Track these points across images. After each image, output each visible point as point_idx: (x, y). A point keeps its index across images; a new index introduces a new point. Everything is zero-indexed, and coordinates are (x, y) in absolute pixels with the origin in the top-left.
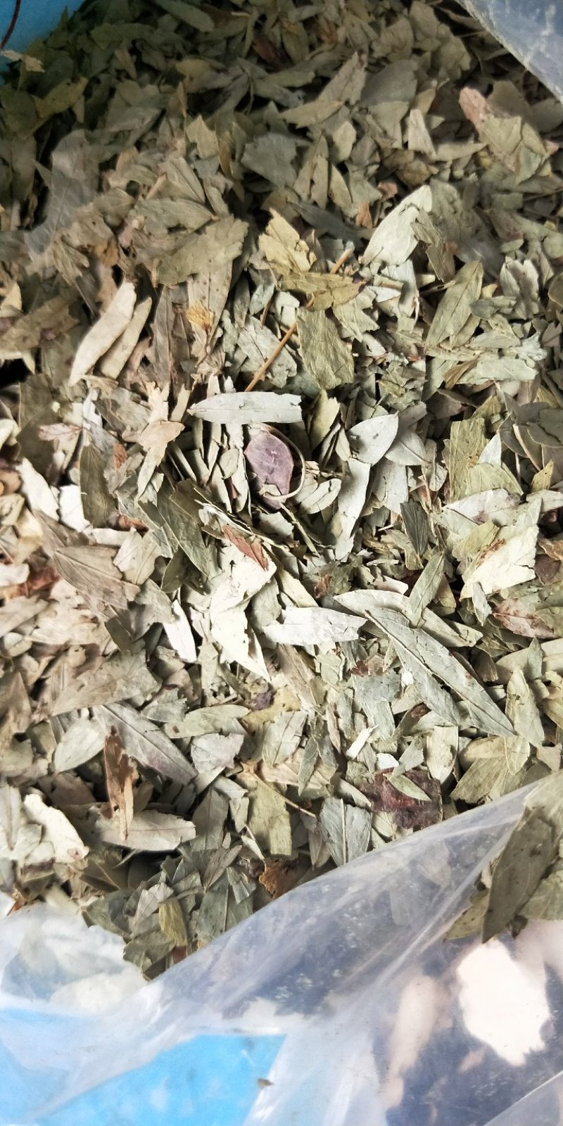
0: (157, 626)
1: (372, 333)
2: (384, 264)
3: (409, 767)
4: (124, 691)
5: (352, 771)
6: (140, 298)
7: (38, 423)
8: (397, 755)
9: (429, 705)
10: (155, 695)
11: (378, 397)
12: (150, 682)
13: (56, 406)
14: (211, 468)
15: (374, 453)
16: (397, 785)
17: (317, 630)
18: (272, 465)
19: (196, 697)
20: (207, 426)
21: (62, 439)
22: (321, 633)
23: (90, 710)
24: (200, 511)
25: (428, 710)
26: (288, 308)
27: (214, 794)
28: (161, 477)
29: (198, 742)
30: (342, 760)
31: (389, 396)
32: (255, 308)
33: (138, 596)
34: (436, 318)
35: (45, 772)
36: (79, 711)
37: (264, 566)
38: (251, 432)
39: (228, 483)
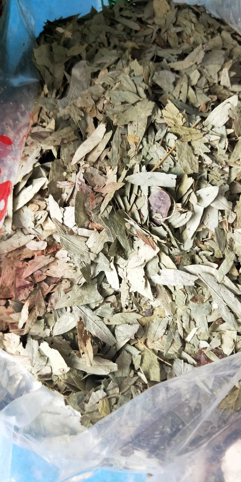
0: (102, 273)
1: (207, 154)
2: (213, 127)
3: (214, 347)
4: (86, 300)
5: (187, 348)
6: (107, 131)
7: (57, 180)
8: (209, 341)
9: (224, 319)
10: (100, 305)
11: (208, 180)
12: (99, 297)
13: (65, 174)
14: (131, 205)
15: (206, 202)
16: (208, 355)
17: (176, 279)
18: (160, 205)
19: (119, 308)
20: (132, 186)
21: (66, 188)
22: (178, 281)
23: (71, 308)
24: (126, 223)
25: (224, 322)
26: (172, 140)
27: (125, 353)
28: (111, 207)
29: (118, 328)
30: (184, 342)
31: (213, 180)
32: (157, 139)
33: (95, 259)
34: (235, 150)
35: (49, 335)
36: (66, 308)
37: (154, 248)
38: (152, 190)
39: (139, 211)
